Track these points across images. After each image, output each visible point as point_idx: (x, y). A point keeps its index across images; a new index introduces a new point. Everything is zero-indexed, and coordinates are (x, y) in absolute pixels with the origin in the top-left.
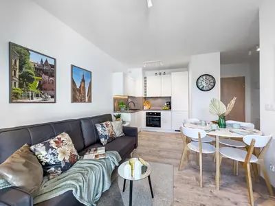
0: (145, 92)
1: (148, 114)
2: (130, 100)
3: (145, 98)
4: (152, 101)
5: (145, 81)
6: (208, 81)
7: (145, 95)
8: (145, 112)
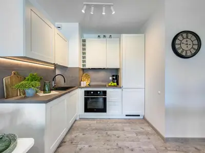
0: (84, 61)
1: (87, 93)
2: (58, 72)
3: (83, 70)
4: (93, 75)
5: (84, 45)
6: (189, 42)
7: (84, 65)
8: (83, 90)
